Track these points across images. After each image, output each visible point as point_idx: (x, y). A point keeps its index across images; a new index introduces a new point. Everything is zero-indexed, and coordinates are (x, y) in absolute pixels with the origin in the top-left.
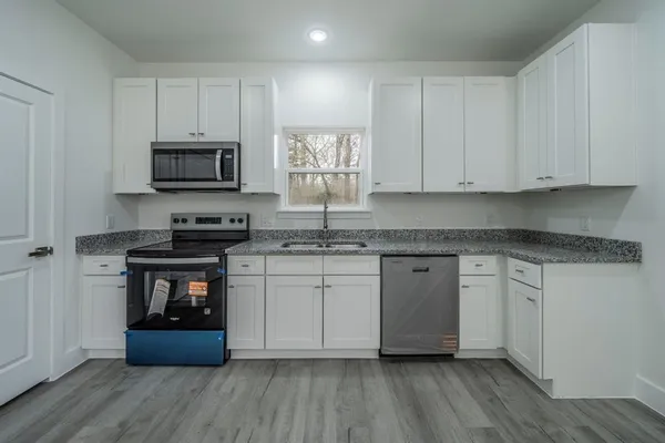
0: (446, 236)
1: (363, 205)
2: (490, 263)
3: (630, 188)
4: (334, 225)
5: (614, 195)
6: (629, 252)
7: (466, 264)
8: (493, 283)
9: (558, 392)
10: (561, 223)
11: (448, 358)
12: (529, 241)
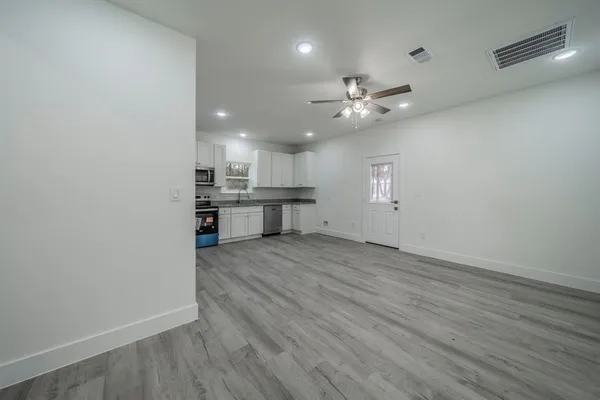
0: (280, 201)
1: (250, 190)
2: (289, 206)
3: (313, 188)
4: (241, 199)
5: (311, 189)
6: (313, 201)
7: (284, 207)
8: (289, 212)
9: (303, 233)
10: (303, 196)
11: (279, 234)
12: (297, 201)
